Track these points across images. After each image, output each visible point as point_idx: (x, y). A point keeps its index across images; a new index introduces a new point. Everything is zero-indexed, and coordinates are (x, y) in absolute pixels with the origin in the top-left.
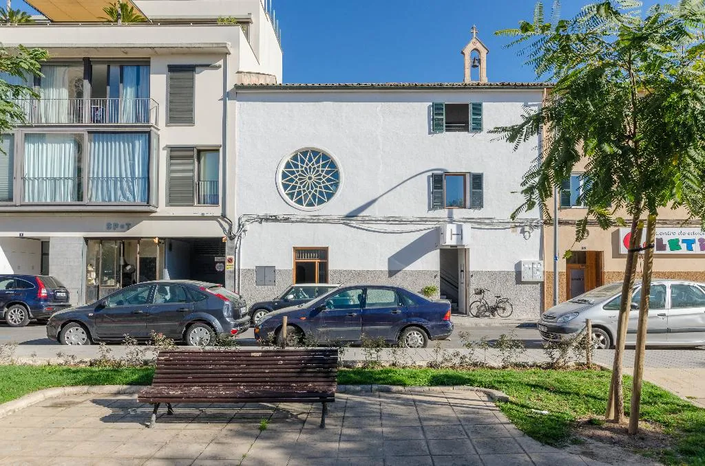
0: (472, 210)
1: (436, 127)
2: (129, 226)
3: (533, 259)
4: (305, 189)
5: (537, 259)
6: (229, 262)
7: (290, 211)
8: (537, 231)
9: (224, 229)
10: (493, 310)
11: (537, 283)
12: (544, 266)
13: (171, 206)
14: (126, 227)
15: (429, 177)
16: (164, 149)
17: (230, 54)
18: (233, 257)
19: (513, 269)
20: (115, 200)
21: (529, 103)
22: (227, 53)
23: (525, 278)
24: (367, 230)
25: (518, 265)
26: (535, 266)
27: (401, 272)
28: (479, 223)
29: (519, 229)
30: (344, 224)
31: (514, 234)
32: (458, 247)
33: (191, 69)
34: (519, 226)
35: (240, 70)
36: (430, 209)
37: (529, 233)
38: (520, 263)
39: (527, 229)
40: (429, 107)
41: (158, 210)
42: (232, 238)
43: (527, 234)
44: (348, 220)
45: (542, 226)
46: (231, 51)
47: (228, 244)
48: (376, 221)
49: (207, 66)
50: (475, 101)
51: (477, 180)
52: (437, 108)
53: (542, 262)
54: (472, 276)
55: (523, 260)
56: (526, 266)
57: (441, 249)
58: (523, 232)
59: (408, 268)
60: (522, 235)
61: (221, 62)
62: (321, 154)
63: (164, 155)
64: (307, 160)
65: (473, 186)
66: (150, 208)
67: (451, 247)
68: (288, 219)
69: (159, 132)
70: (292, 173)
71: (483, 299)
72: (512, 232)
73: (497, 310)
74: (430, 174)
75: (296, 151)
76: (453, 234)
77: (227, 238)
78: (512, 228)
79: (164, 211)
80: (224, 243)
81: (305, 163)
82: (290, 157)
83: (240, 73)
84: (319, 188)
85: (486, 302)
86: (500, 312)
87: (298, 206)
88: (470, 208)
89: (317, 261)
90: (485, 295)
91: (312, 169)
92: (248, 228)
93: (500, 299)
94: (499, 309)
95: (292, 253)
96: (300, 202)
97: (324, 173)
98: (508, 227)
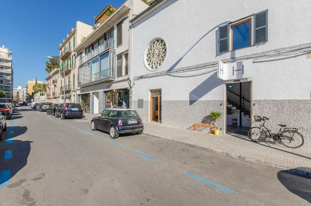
0: (256, 47)
4: (154, 60)
6: (130, 98)
9: (129, 84)
10: (277, 137)
13: (118, 77)
14: (109, 86)
15: (217, 31)
16: (116, 57)
18: (131, 96)
19: (308, 98)
22: (129, 9)
24: (179, 77)
27: (197, 101)
30: (167, 75)
32: (242, 81)
33: (122, 22)
36: (217, 55)
41: (115, 79)
44: (170, 72)
46: (131, 8)
47: (130, 91)
49: (125, 19)
51: (262, 17)
54: (254, 105)
59: (201, 99)
62: (160, 40)
64: (155, 46)
65: (257, 25)
66: (110, 79)
67: (234, 81)
68: (147, 77)
69: (116, 51)
70: (150, 54)
71: (263, 126)
72: (307, 58)
73: (281, 139)
74: (217, 29)
75: (151, 43)
76: (235, 71)
77: (130, 88)
78: (308, 53)
79: (117, 79)
80: (129, 90)
81: (154, 47)
82: (149, 47)
83: (133, 15)
84: (159, 58)
85: (267, 129)
86: (286, 141)
87: (151, 69)
88: (254, 45)
89: (159, 96)
90: (265, 123)
91: (157, 49)
92: (135, 82)
93: (286, 128)
94: (283, 138)
95: (150, 93)
96: (152, 67)
97: (161, 50)
98: (299, 54)
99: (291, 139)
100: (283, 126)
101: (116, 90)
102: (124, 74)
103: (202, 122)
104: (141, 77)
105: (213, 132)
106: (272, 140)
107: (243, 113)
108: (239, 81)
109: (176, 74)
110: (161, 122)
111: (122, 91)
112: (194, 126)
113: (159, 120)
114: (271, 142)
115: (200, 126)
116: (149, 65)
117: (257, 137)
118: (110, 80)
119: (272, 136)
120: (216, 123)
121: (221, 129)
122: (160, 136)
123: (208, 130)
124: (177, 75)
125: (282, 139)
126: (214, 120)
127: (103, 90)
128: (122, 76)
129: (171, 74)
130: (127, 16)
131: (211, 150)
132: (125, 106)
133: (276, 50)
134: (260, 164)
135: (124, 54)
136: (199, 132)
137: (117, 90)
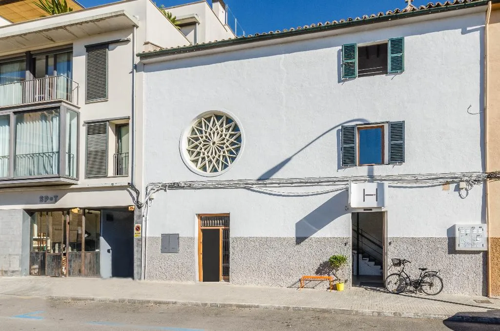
0: (391, 166)
1: (347, 73)
2: (56, 199)
3: (471, 223)
4: (209, 154)
5: (478, 222)
6: (137, 230)
7: (194, 178)
8: (478, 188)
9: (133, 199)
10: (418, 284)
11: (478, 252)
12: (488, 231)
13: (89, 178)
14: (54, 199)
15: (338, 131)
16: (83, 126)
17: (137, 27)
18: (140, 225)
19: (445, 235)
20: (38, 174)
21: (468, 29)
23: (460, 246)
24: (270, 194)
25: (451, 231)
26: (475, 231)
28: (399, 181)
29: (453, 186)
30: (245, 188)
31: (445, 192)
32: (374, 211)
33: (105, 46)
34: (453, 182)
35: (147, 41)
36: (339, 168)
37: (466, 189)
38: (454, 227)
39: (463, 185)
40: (339, 52)
41: (79, 182)
42: (139, 207)
43: (463, 192)
45: (485, 182)
46: (139, 24)
47: (136, 213)
48: (279, 184)
49: (117, 42)
50: (395, 37)
51: (398, 129)
52: (348, 50)
53: (485, 226)
54: (390, 243)
55: (459, 224)
56: (463, 232)
57: (353, 214)
58: (458, 189)
60: (457, 193)
61: (130, 37)
62: (224, 118)
63: (83, 130)
64: (211, 125)
65: (392, 138)
66: (62, 179)
67: (365, 210)
68: (190, 186)
69: (80, 111)
70: (197, 139)
71: (403, 271)
72: (443, 190)
73: (421, 286)
74: (340, 128)
75: (199, 117)
76: (366, 195)
77: (134, 207)
78: (443, 185)
79: (83, 182)
80: (133, 212)
81: (209, 128)
82: (194, 124)
83: (146, 43)
84: (222, 153)
85: (407, 275)
86: (426, 288)
87: (201, 172)
88: (389, 164)
89: (221, 228)
90: (405, 267)
91: (216, 134)
92: (154, 196)
93: (426, 272)
94: (424, 284)
95: (197, 220)
96: (204, 168)
97: (227, 137)
98: (437, 184)
99: (431, 285)
100: (423, 270)
101: (80, 208)
102: (111, 171)
103: (317, 273)
104: (175, 186)
105: (335, 288)
106: (412, 288)
107: (360, 256)
108: (371, 210)
109: (264, 188)
110: (228, 280)
111: (98, 212)
112: (300, 280)
113: (221, 276)
114: (411, 291)
115: (311, 281)
116: (196, 161)
117: (395, 287)
118: (63, 183)
119: (412, 283)
120: (339, 273)
121: (346, 281)
122: (257, 304)
123: (327, 284)
124: (265, 191)
125: (423, 286)
126: (336, 268)
127: (21, 207)
128: (106, 177)
129: (251, 187)
130: (126, 39)
131: (357, 312)
132: (109, 251)
133: (413, 175)
134: (418, 317)
135: (111, 124)
136: (312, 289)
137: (84, 209)
